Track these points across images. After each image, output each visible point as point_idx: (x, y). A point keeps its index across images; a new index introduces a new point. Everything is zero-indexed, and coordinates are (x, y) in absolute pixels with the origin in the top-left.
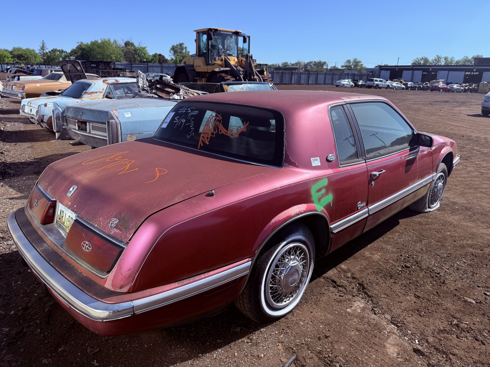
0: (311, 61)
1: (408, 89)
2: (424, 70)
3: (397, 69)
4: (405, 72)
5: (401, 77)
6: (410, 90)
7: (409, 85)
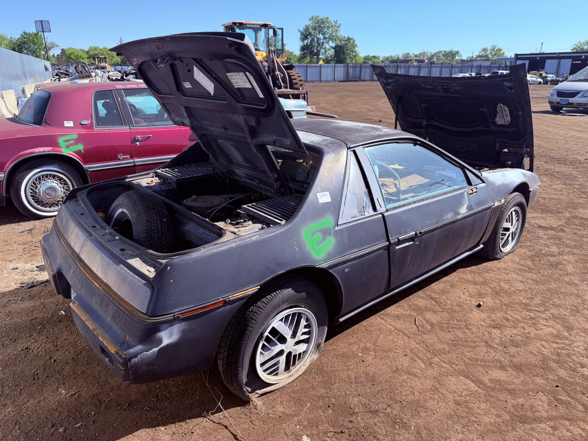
0: (440, 50)
1: (547, 84)
2: (574, 58)
3: (538, 58)
4: (548, 62)
5: (543, 68)
6: (550, 84)
7: (548, 79)
